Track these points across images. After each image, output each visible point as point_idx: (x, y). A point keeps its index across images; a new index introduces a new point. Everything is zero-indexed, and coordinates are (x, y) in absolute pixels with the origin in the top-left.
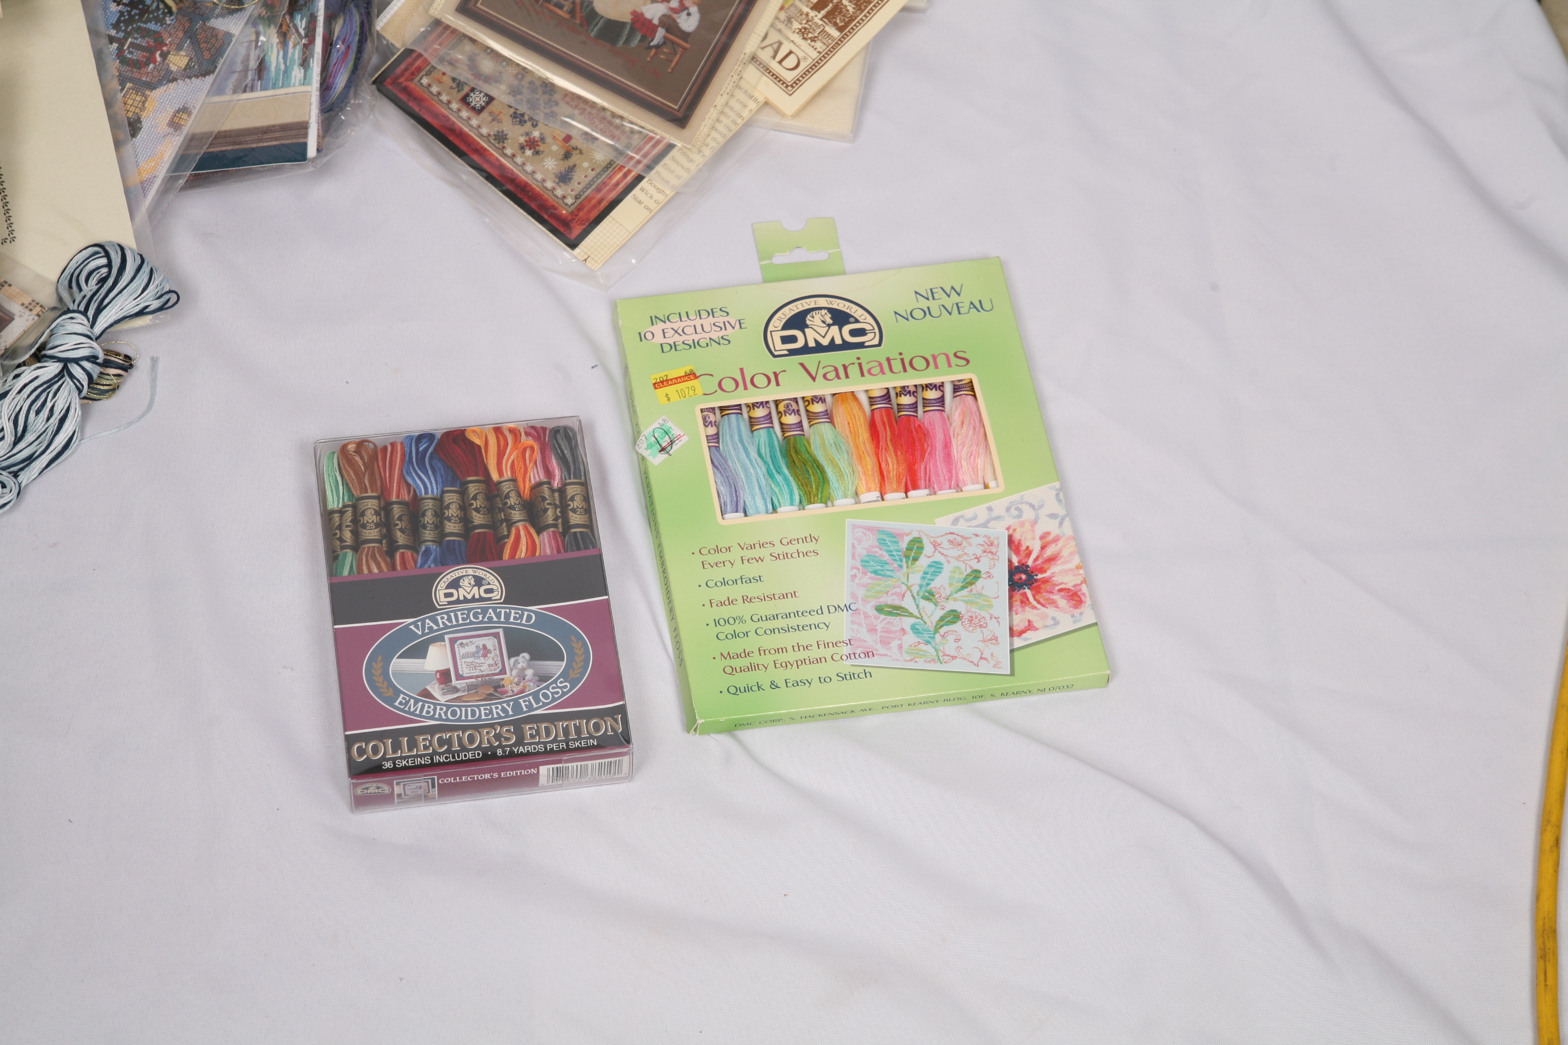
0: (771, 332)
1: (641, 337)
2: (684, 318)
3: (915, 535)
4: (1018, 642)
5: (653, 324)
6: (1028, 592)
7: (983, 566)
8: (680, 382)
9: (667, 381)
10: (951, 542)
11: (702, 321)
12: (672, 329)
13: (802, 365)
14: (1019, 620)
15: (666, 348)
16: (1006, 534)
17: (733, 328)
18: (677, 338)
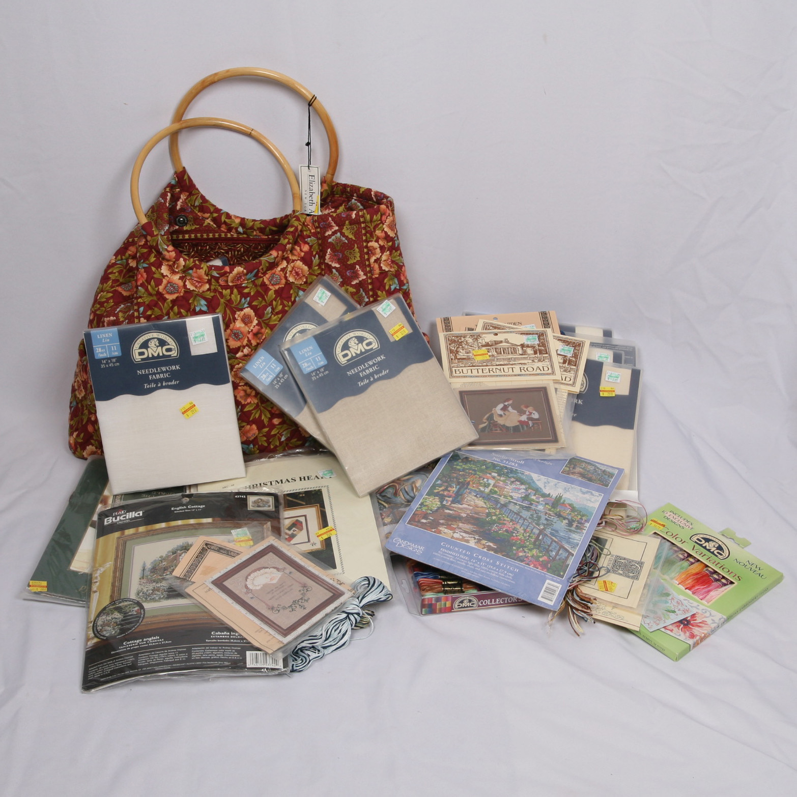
0: (697, 536)
1: (664, 512)
3: (670, 593)
4: (663, 630)
6: (682, 626)
7: (678, 612)
8: (658, 524)
9: (656, 522)
10: (677, 602)
13: (694, 546)
14: (670, 627)
16: (695, 612)
18: (672, 519)
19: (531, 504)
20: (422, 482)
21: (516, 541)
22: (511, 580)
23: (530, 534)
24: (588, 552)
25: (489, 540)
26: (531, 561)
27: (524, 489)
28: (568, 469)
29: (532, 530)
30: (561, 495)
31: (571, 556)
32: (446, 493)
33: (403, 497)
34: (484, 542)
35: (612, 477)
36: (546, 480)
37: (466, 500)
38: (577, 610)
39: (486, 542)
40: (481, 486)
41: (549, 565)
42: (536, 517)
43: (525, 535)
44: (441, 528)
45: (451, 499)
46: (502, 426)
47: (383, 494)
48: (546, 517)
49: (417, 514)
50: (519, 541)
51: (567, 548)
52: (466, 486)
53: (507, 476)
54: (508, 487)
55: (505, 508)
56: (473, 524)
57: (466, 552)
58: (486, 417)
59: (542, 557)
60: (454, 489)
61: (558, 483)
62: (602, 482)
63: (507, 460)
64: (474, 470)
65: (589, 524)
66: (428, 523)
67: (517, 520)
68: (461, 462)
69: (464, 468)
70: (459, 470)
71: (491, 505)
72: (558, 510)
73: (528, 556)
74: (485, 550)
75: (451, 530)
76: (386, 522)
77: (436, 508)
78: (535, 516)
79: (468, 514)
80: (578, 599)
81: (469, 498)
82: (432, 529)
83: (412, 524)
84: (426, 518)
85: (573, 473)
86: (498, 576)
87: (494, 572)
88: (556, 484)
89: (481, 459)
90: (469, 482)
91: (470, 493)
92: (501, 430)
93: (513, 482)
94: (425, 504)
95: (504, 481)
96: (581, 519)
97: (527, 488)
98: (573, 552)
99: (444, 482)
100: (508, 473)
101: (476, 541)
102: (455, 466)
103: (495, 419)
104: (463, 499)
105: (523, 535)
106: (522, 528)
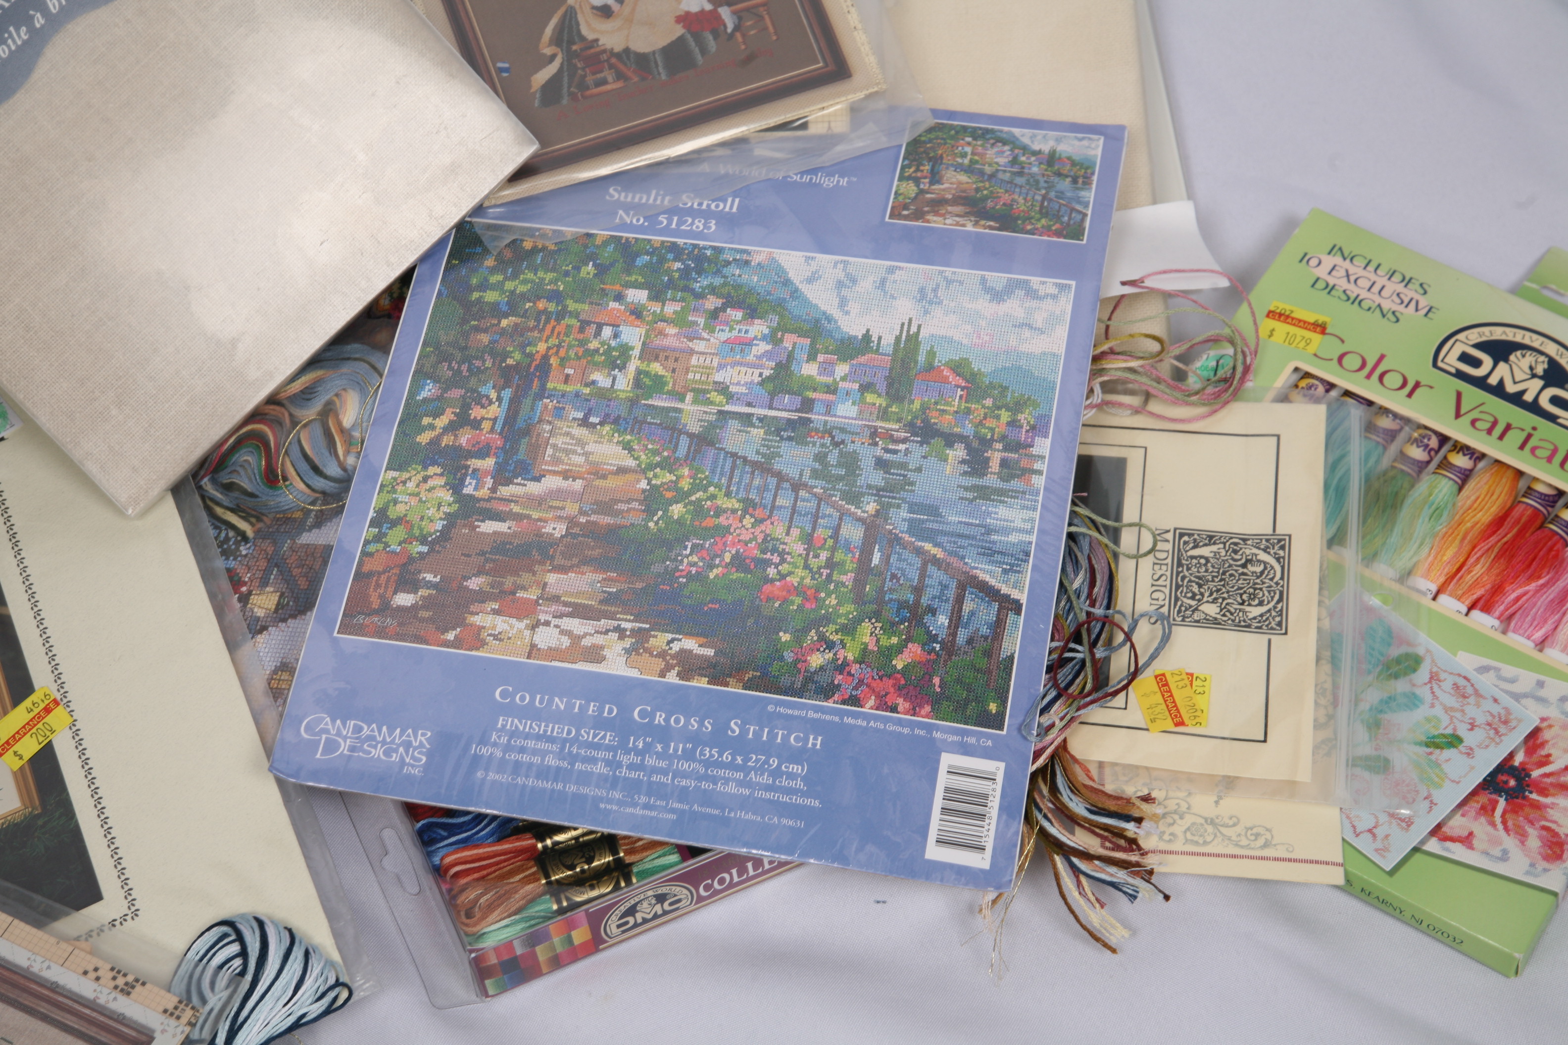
0: (1457, 340)
1: (1305, 258)
2: (1371, 268)
3: (1421, 651)
4: (1433, 846)
5: (1329, 253)
6: (1502, 803)
7: (1470, 739)
8: (1300, 327)
9: (1288, 317)
10: (1456, 686)
11: (1388, 283)
12: (1347, 271)
13: (1459, 395)
14: (1459, 825)
15: (1321, 285)
16: (1537, 723)
17: (1417, 310)
18: (1343, 284)
19: (807, 405)
20: (363, 403)
21: (785, 600)
22: (804, 794)
23: (833, 550)
24: (1070, 569)
25: (680, 627)
26: (861, 682)
27: (764, 338)
28: (910, 189)
29: (837, 529)
30: (914, 329)
31: (1011, 616)
32: (465, 438)
33: (302, 486)
34: (660, 640)
35: (1087, 182)
36: (839, 274)
37: (549, 451)
38: (1087, 856)
39: (670, 636)
40: (598, 366)
41: (936, 681)
42: (839, 465)
43: (814, 563)
44: (477, 620)
45: (489, 463)
46: (618, 56)
47: (224, 477)
48: (879, 452)
49: (370, 574)
50: (798, 600)
51: (987, 578)
52: (536, 383)
53: (686, 289)
54: (699, 346)
55: (711, 452)
56: (600, 564)
57: (601, 710)
58: (549, 31)
59: (899, 649)
60: (494, 410)
61: (891, 270)
62: (1057, 217)
63: (671, 212)
64: (556, 296)
65: (1048, 442)
66: (425, 607)
67: (769, 496)
68: (493, 270)
69: (513, 292)
70: (496, 311)
71: (655, 453)
72: (917, 405)
73: (846, 664)
74: (672, 678)
75: (519, 618)
76: (260, 613)
77: (439, 525)
78: (833, 457)
79: (572, 522)
80: (1078, 807)
81: (559, 441)
82: (446, 630)
83: (360, 630)
84: (408, 583)
85: (938, 205)
86: (747, 792)
87: (728, 773)
88: (883, 282)
89: (569, 230)
90: (546, 357)
91: (559, 412)
92: (620, 76)
93: (714, 314)
94: (394, 512)
95: (678, 320)
96: (1013, 424)
97: (773, 332)
98: (1015, 594)
99: (448, 385)
100: (685, 273)
101: (628, 643)
102: (475, 295)
103: (584, 31)
104: (536, 450)
105: (806, 566)
106: (795, 532)
